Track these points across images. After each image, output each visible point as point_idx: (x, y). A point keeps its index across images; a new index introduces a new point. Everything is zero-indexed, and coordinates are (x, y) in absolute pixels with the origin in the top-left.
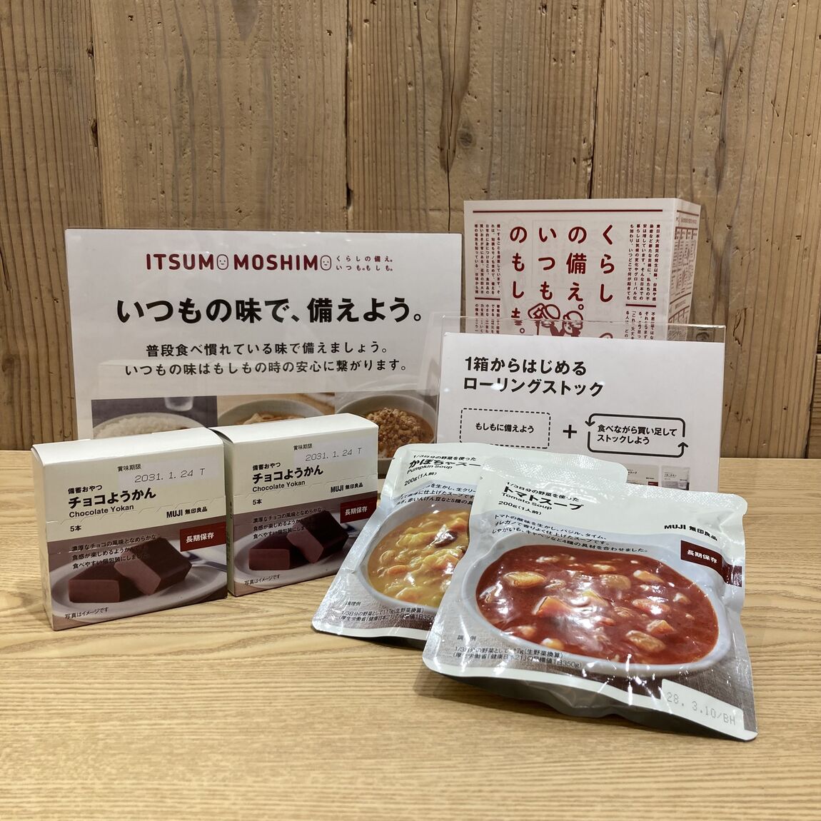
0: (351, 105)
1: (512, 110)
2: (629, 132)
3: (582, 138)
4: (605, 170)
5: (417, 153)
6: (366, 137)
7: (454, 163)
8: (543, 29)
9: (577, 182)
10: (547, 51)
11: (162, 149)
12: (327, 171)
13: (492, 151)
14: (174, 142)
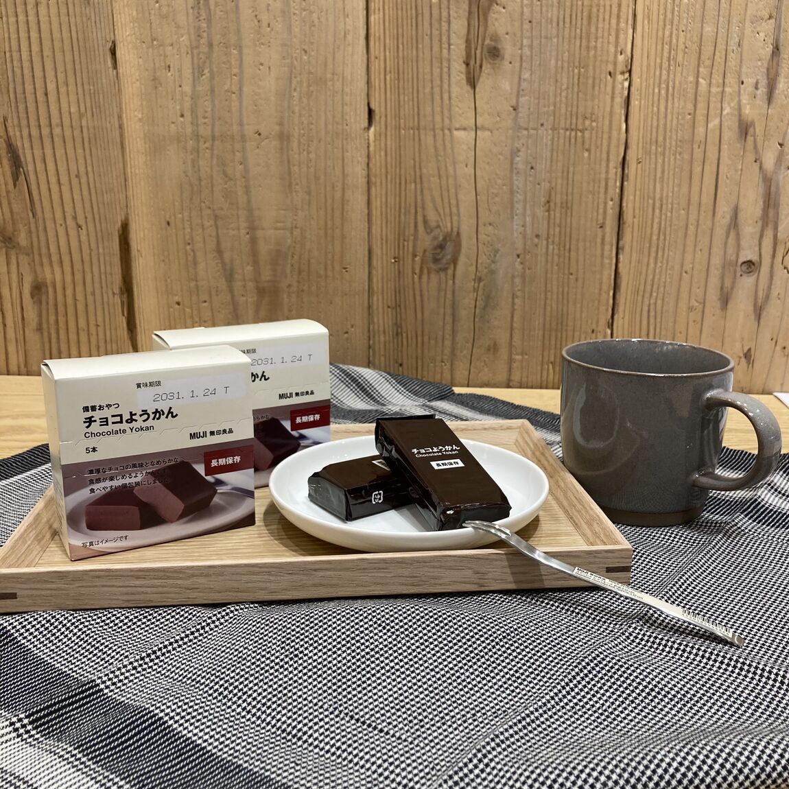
0: (372, 19)
1: (543, 21)
2: (671, 42)
3: (619, 49)
4: (644, 84)
5: (441, 69)
6: (387, 53)
7: (481, 80)
9: (613, 98)
11: (180, 71)
12: (347, 90)
13: (521, 65)
14: (193, 64)
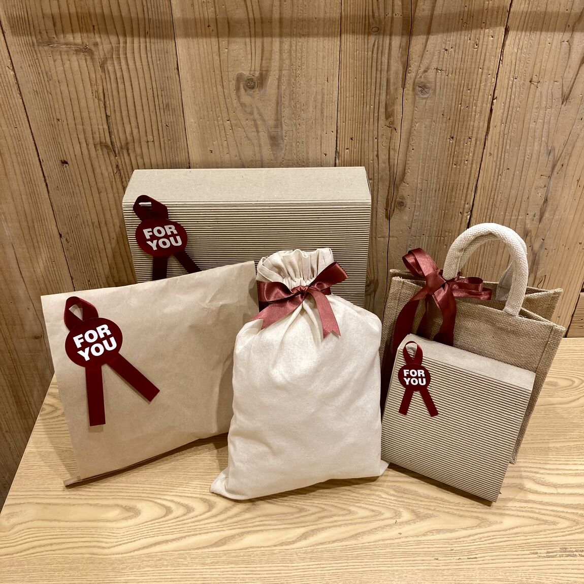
1: (428, 190)
2: (494, 198)
3: (467, 202)
7: (393, 216)
8: (450, 149)
10: (451, 160)
13: (415, 209)
